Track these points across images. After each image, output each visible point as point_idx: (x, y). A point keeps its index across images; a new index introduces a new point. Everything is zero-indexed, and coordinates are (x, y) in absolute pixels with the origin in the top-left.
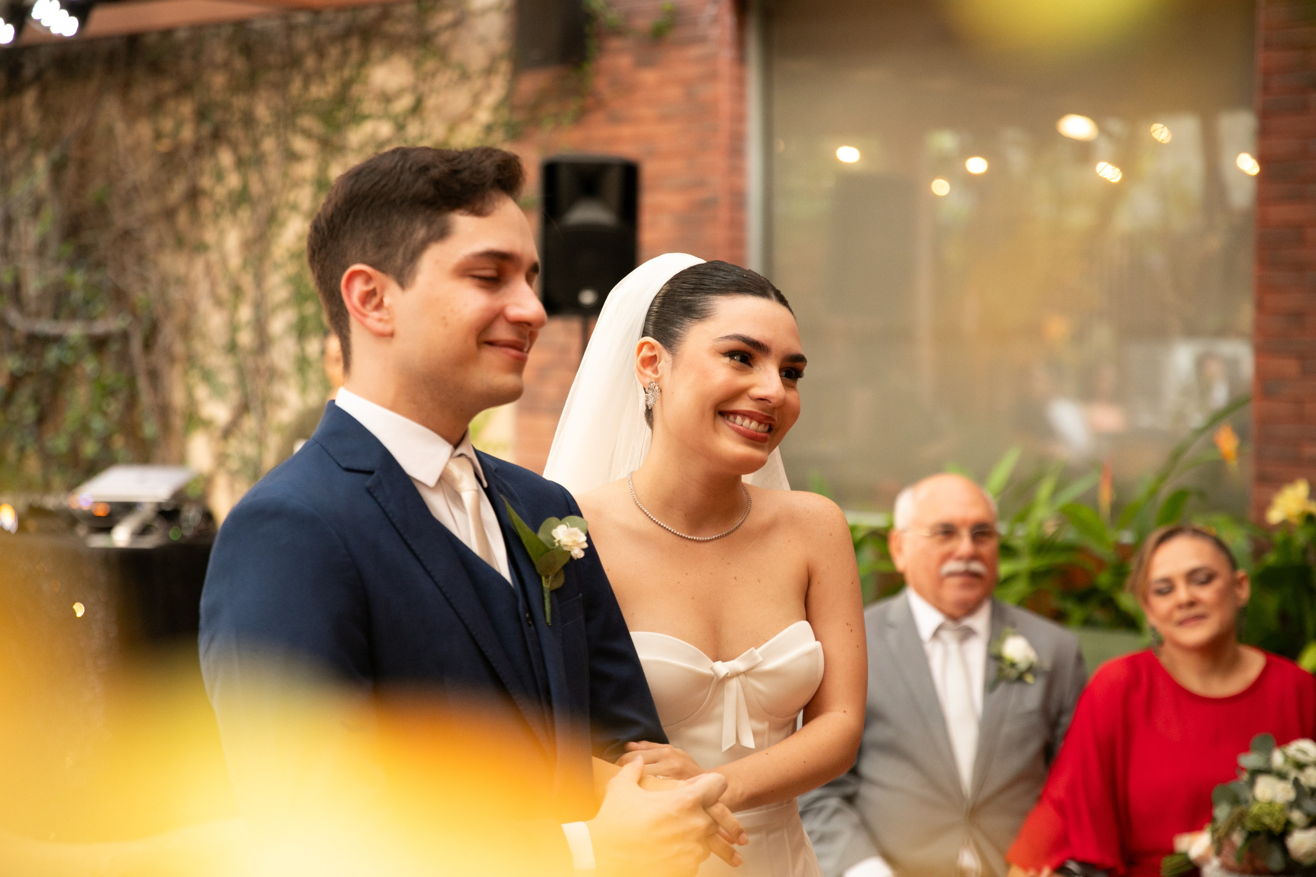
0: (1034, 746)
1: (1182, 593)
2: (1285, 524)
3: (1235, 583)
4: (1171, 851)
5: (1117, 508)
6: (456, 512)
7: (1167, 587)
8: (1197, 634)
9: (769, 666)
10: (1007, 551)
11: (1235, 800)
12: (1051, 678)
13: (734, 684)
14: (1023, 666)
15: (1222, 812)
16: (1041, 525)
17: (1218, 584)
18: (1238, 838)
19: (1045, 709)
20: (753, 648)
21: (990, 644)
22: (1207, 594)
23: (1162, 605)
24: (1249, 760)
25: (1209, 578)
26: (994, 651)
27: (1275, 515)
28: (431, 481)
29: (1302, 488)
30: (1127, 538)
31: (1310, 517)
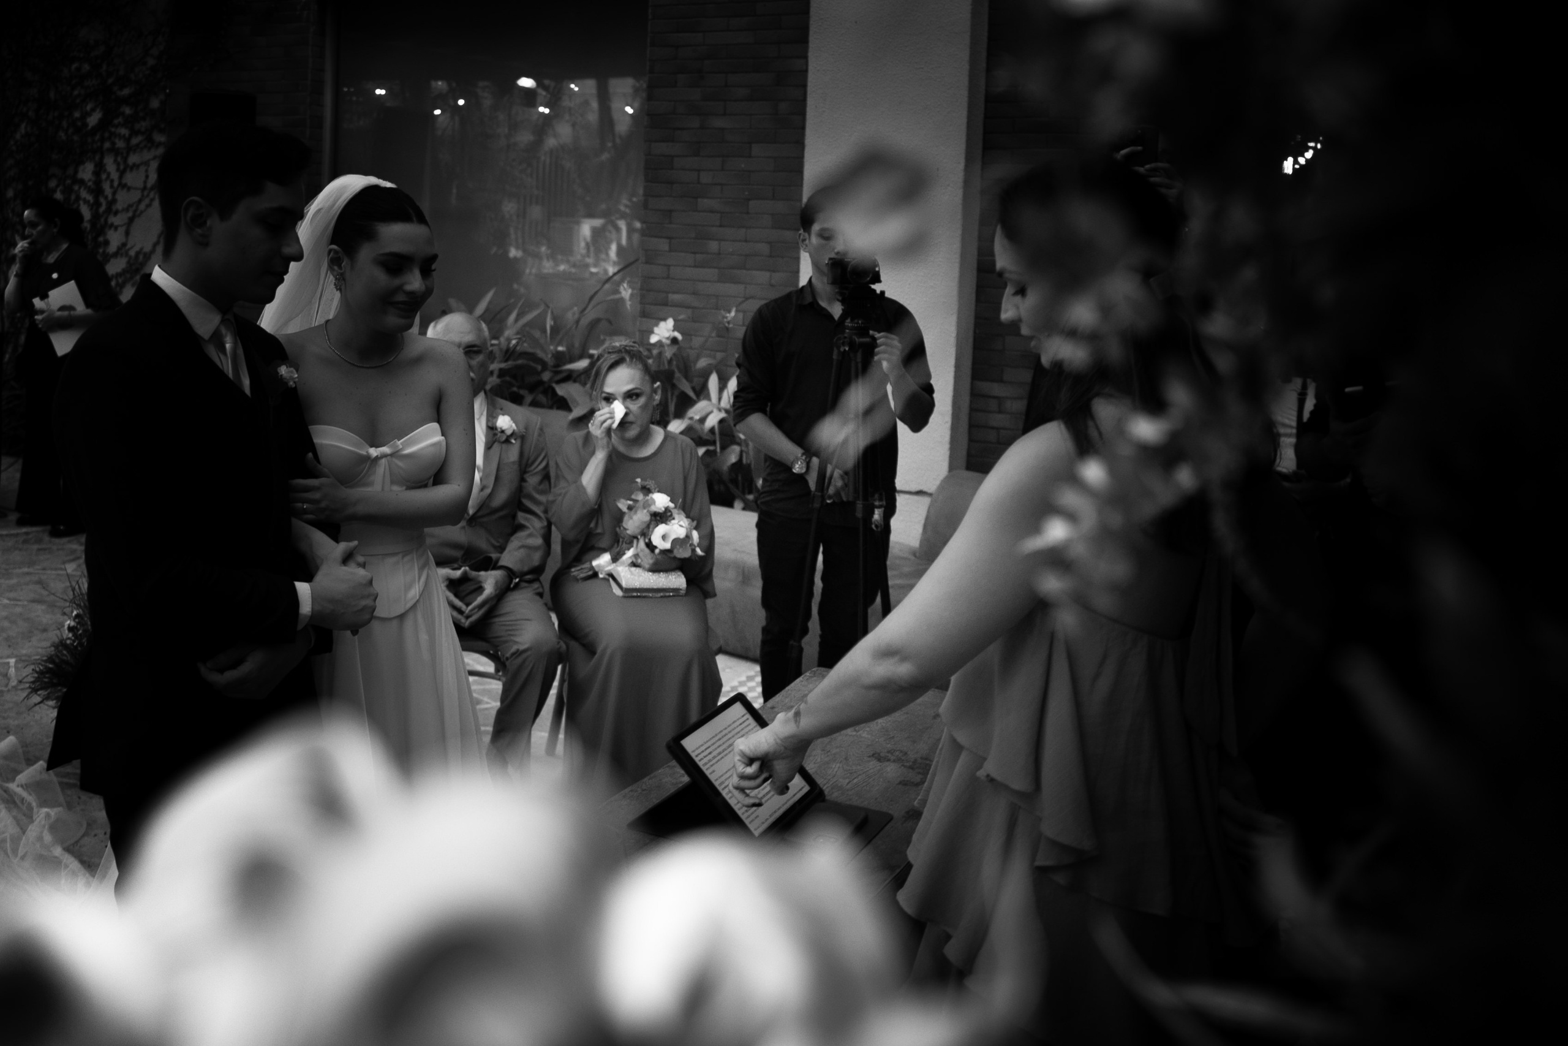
2: (659, 344)
5: (555, 330)
6: (222, 357)
9: (408, 451)
10: (491, 356)
13: (383, 461)
14: (509, 432)
16: (509, 340)
20: (396, 440)
21: (488, 421)
26: (490, 425)
27: (654, 339)
28: (206, 337)
29: (670, 323)
30: (560, 348)
31: (674, 340)
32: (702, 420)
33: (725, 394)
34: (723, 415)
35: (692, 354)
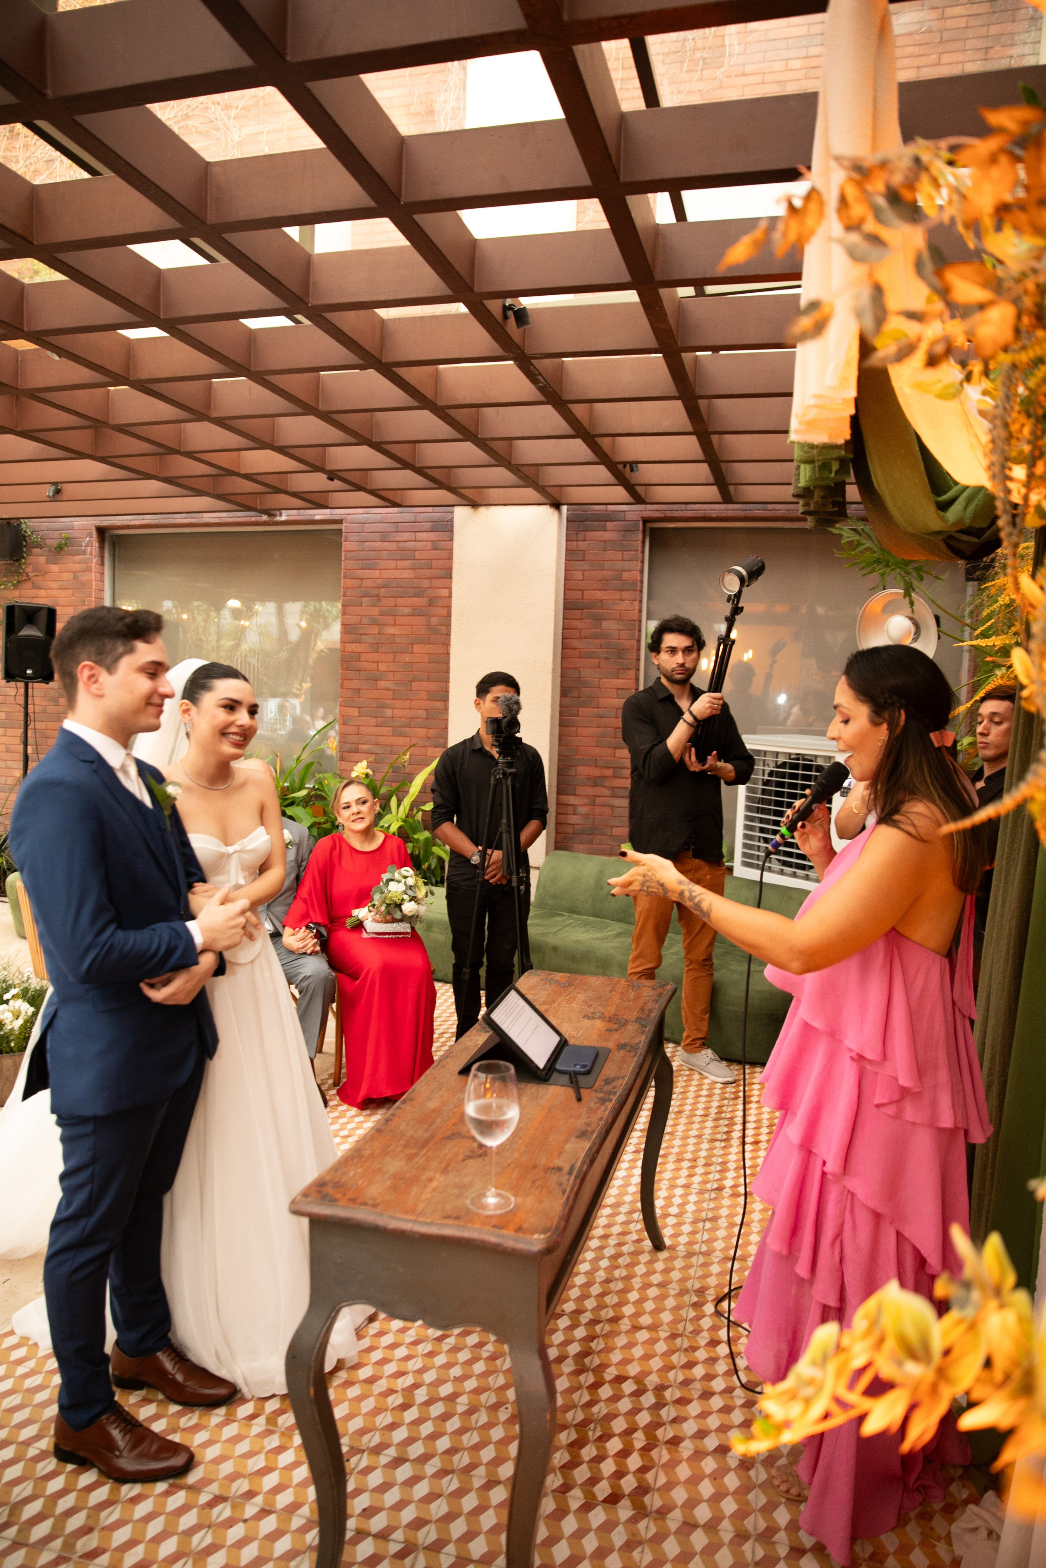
0: (293, 876)
1: (355, 808)
3: (375, 804)
4: (351, 916)
7: (348, 807)
8: (361, 826)
9: (250, 847)
11: (382, 893)
12: (299, 846)
13: (235, 856)
15: (377, 898)
17: (368, 804)
18: (383, 908)
19: (296, 860)
20: (243, 840)
22: (364, 808)
23: (346, 813)
24: (385, 876)
25: (364, 802)
29: (364, 763)
30: (286, 784)
31: (367, 775)
32: (389, 827)
33: (402, 808)
34: (400, 823)
35: (378, 784)
